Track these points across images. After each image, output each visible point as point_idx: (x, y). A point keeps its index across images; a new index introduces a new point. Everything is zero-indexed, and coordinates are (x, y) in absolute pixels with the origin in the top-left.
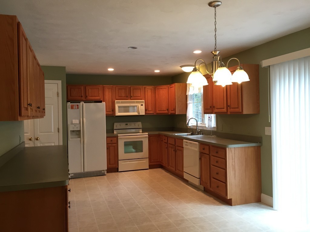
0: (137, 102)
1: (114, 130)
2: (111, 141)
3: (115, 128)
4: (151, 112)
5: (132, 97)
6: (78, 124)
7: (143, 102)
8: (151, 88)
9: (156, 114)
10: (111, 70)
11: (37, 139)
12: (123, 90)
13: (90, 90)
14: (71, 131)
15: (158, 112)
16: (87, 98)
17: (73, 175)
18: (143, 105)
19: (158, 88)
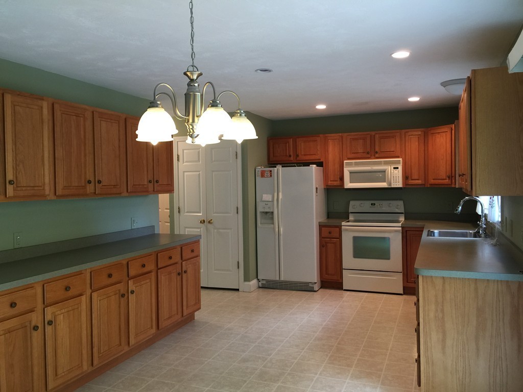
0: (386, 163)
1: (350, 214)
2: (330, 233)
3: (351, 210)
4: (419, 182)
5: (377, 153)
6: (270, 201)
7: (398, 162)
8: (420, 133)
9: (429, 186)
10: (321, 107)
11: (209, 222)
12: (361, 141)
13: (302, 144)
14: (260, 212)
15: (432, 181)
16: (298, 159)
17: (264, 282)
18: (398, 168)
19: (432, 132)
